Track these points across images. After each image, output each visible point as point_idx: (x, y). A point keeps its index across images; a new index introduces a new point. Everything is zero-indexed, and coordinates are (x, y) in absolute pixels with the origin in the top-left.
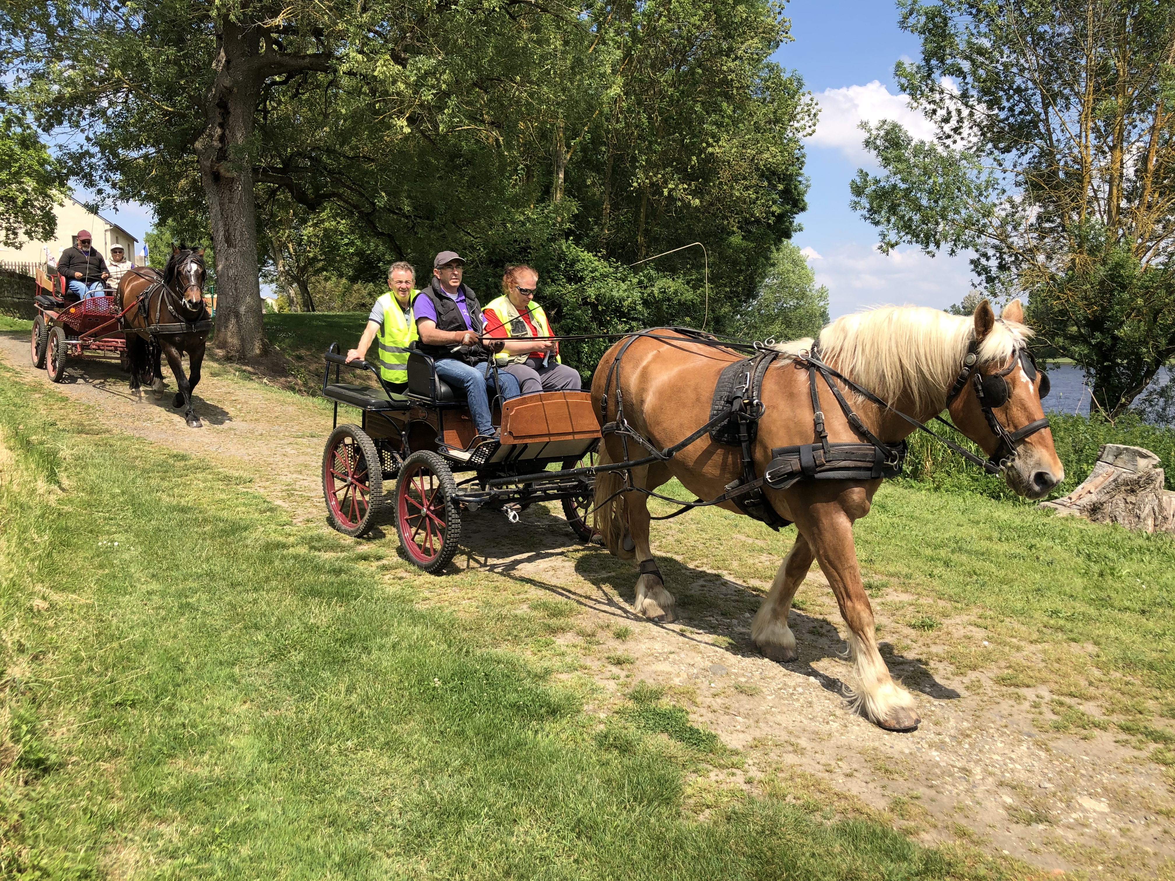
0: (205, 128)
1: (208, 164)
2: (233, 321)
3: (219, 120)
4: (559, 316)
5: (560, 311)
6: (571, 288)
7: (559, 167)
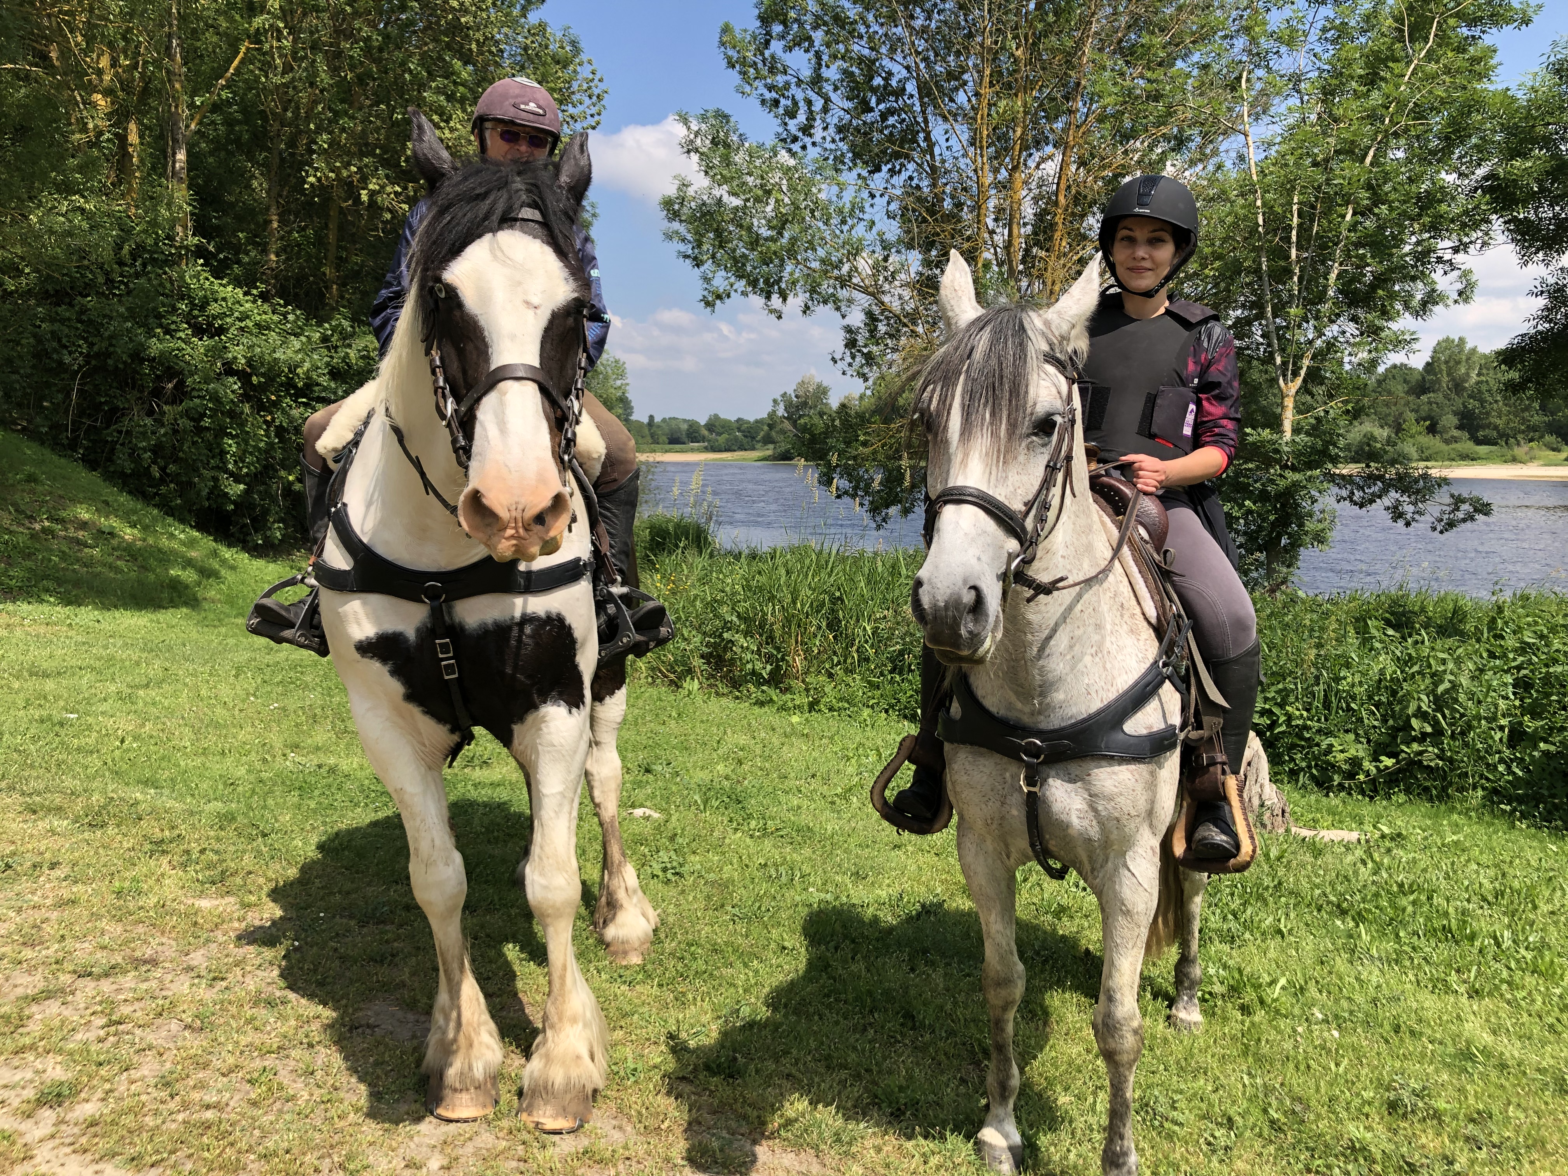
4: (181, 393)
5: (181, 384)
6: (202, 345)
7: (175, 141)
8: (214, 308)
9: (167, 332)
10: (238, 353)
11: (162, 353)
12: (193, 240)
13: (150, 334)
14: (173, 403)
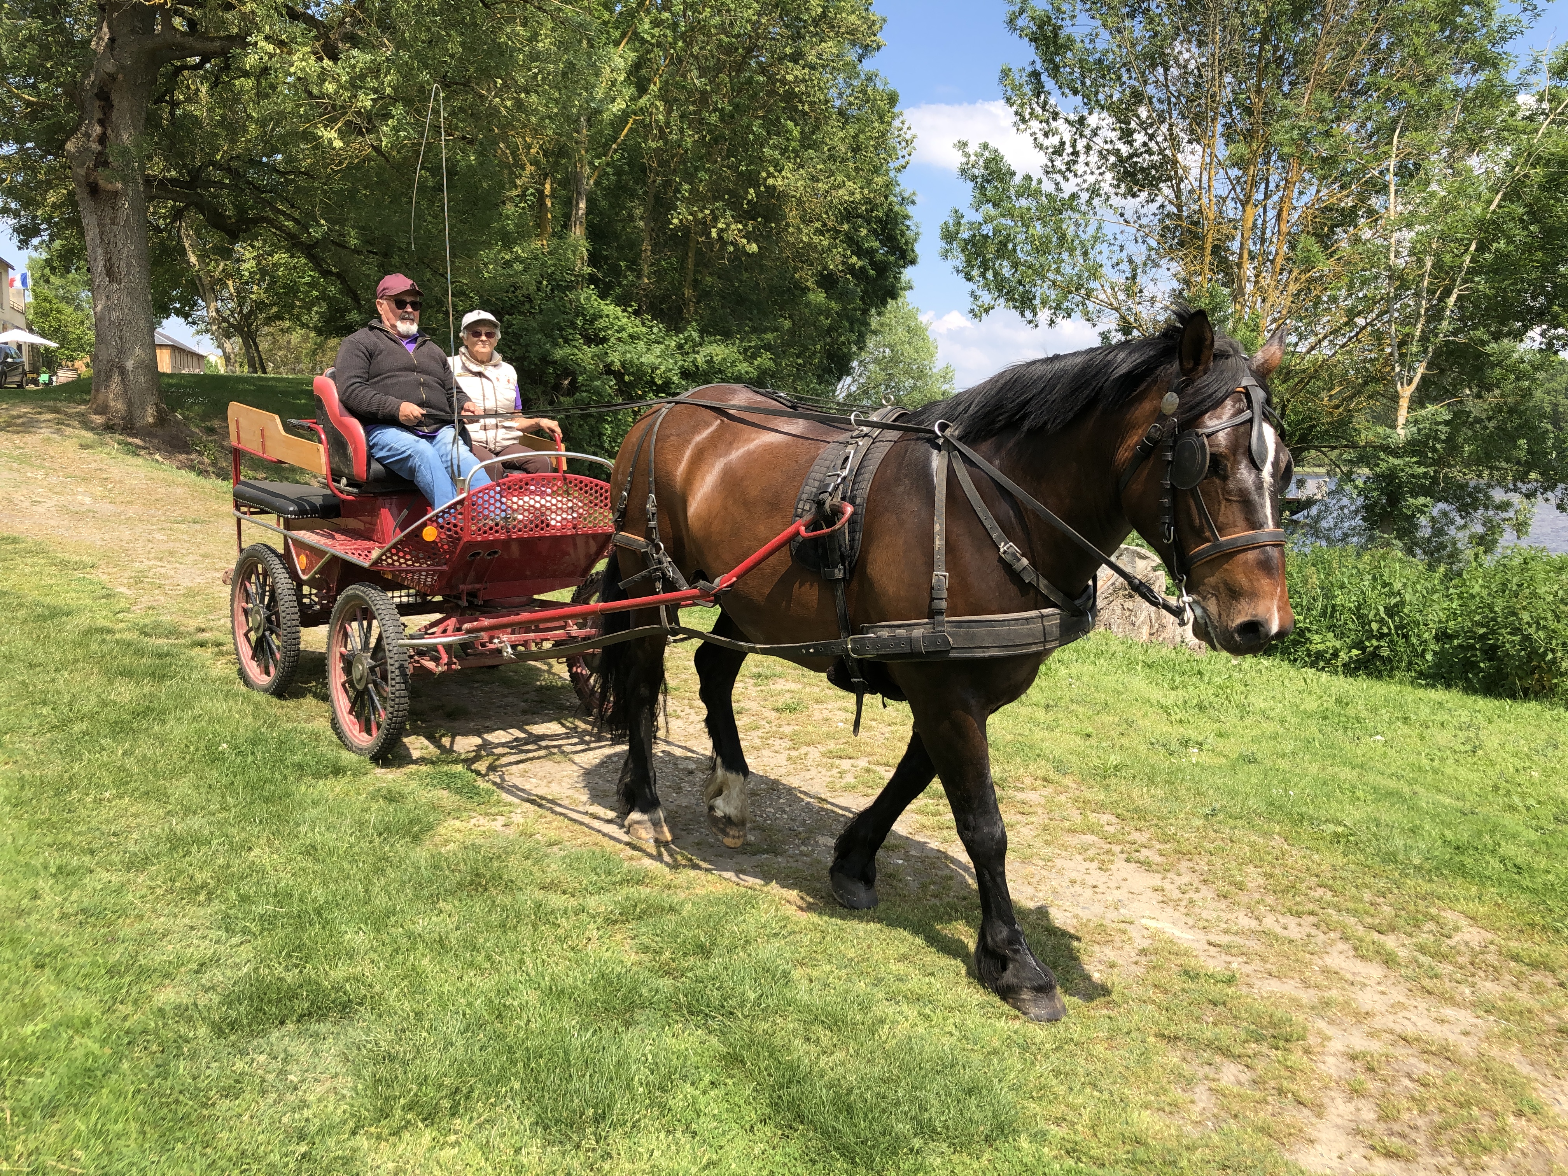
0: (80, 124)
1: (82, 172)
2: (116, 378)
3: (98, 115)
4: (574, 388)
5: (574, 382)
6: (590, 351)
7: (579, 193)
8: (601, 323)
9: (567, 341)
10: (615, 358)
11: (562, 358)
12: (588, 270)
13: (555, 344)
14: (568, 395)
